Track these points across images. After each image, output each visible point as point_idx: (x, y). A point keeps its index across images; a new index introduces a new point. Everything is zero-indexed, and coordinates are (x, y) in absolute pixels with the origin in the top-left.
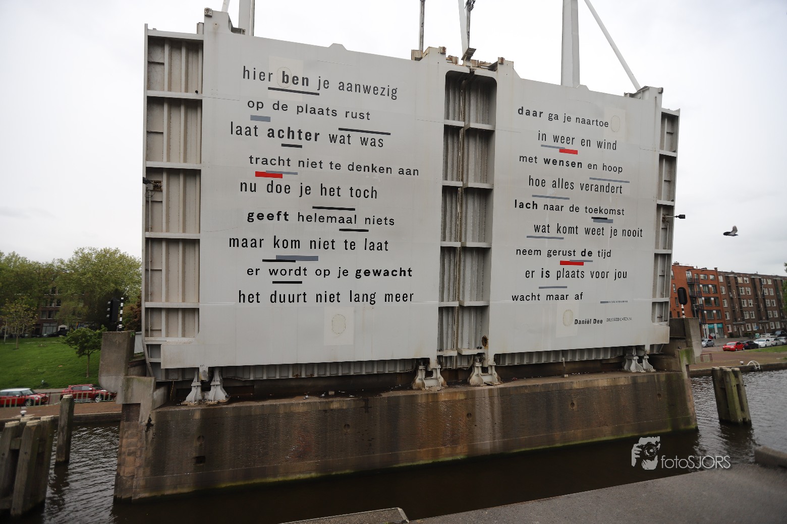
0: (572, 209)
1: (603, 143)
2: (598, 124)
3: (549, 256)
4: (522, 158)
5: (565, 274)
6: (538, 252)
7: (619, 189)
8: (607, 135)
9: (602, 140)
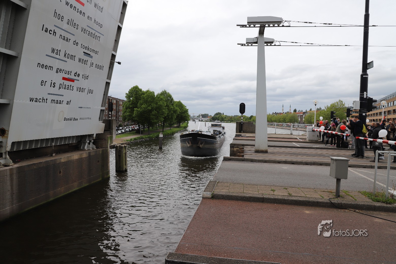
0: (74, 43)
1: (97, 5)
3: (57, 72)
5: (64, 86)
6: (51, 68)
7: (99, 38)
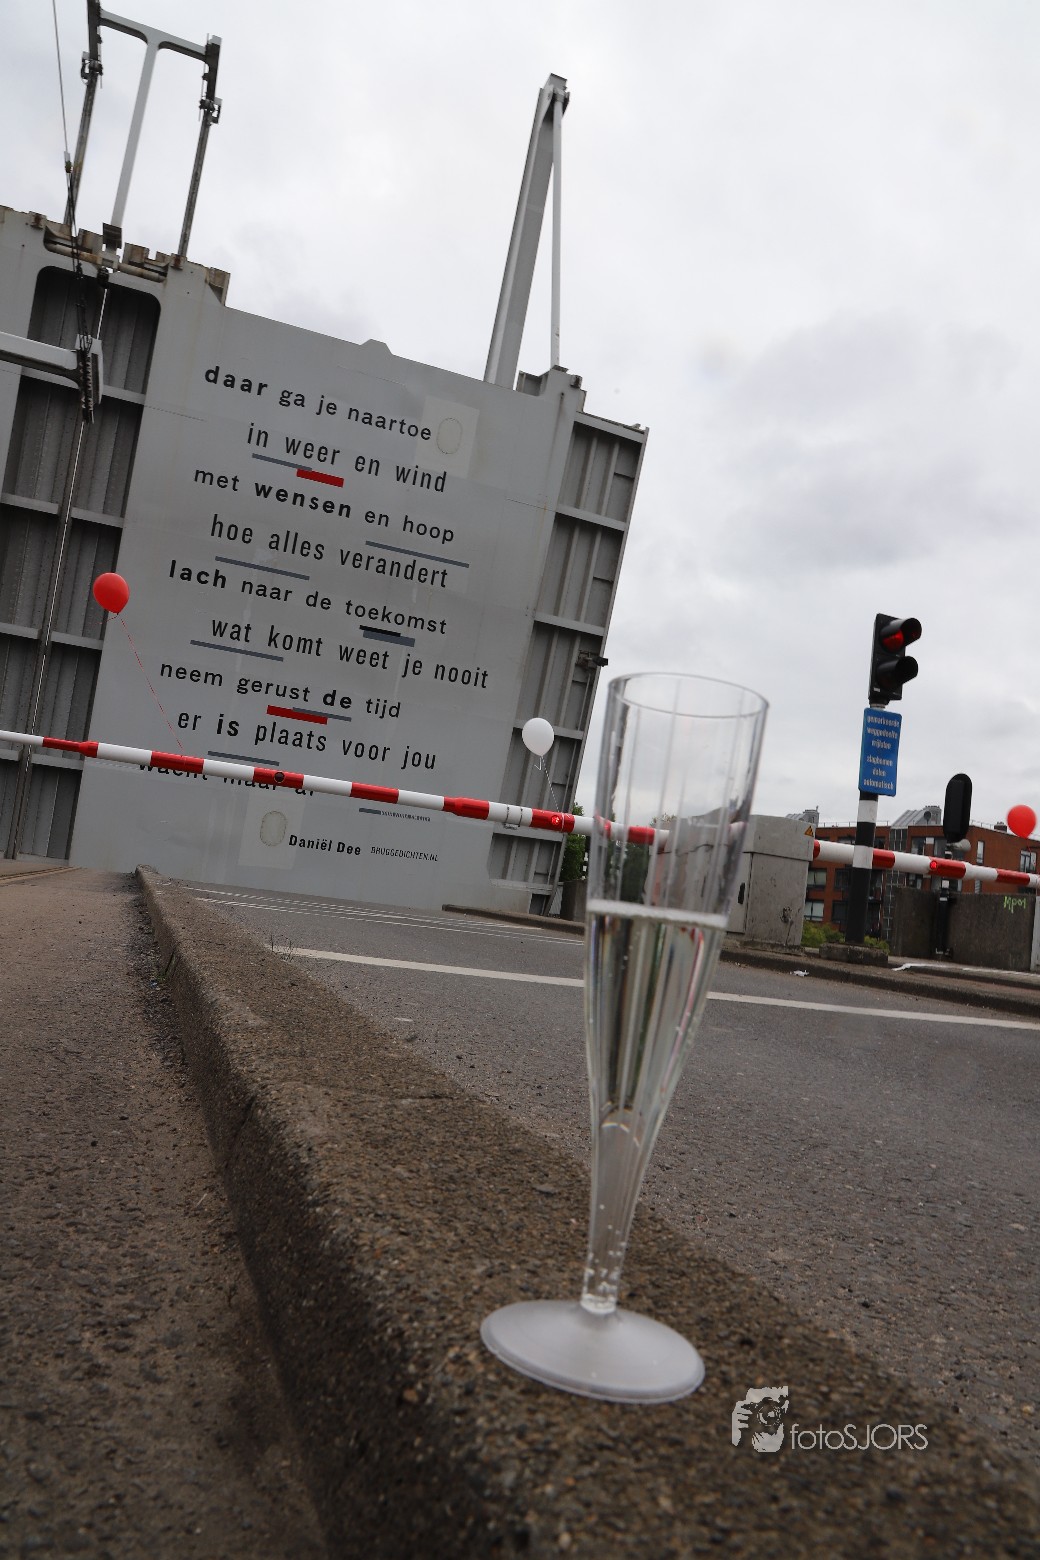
0: (311, 601)
1: (412, 474)
2: (405, 428)
3: (242, 688)
4: (201, 475)
5: (277, 735)
6: (215, 678)
7: (438, 577)
8: (424, 457)
9: (409, 465)
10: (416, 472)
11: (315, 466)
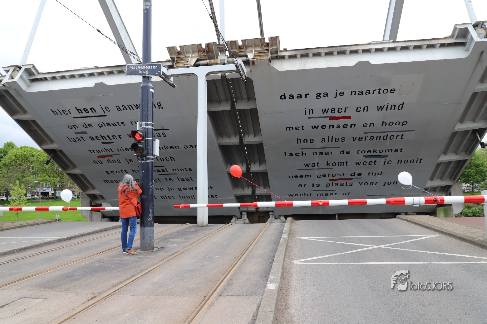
2: (381, 91)
4: (288, 129)
5: (334, 185)
9: (384, 104)
10: (388, 106)
11: (337, 114)
